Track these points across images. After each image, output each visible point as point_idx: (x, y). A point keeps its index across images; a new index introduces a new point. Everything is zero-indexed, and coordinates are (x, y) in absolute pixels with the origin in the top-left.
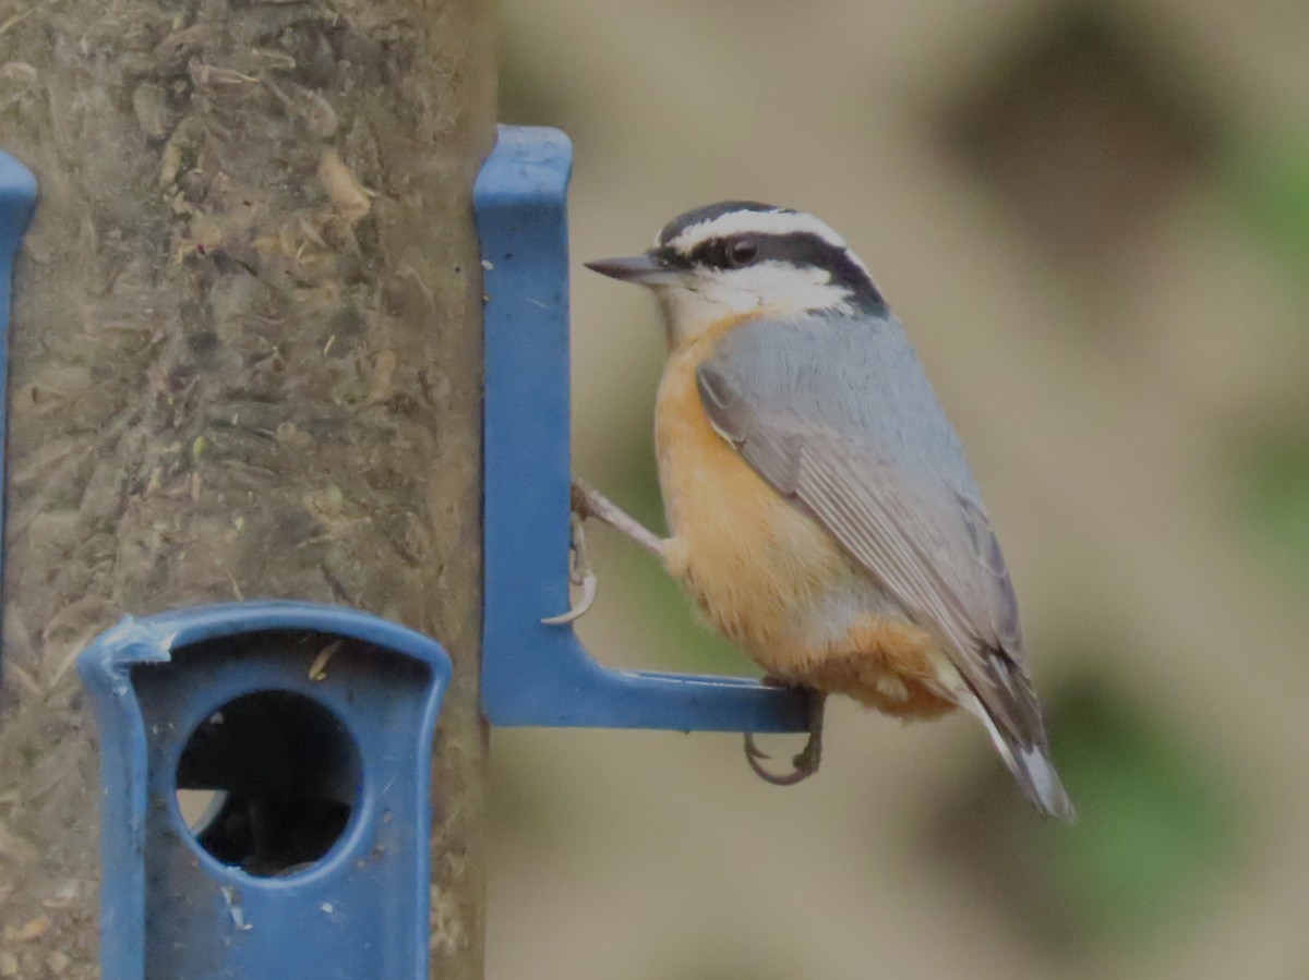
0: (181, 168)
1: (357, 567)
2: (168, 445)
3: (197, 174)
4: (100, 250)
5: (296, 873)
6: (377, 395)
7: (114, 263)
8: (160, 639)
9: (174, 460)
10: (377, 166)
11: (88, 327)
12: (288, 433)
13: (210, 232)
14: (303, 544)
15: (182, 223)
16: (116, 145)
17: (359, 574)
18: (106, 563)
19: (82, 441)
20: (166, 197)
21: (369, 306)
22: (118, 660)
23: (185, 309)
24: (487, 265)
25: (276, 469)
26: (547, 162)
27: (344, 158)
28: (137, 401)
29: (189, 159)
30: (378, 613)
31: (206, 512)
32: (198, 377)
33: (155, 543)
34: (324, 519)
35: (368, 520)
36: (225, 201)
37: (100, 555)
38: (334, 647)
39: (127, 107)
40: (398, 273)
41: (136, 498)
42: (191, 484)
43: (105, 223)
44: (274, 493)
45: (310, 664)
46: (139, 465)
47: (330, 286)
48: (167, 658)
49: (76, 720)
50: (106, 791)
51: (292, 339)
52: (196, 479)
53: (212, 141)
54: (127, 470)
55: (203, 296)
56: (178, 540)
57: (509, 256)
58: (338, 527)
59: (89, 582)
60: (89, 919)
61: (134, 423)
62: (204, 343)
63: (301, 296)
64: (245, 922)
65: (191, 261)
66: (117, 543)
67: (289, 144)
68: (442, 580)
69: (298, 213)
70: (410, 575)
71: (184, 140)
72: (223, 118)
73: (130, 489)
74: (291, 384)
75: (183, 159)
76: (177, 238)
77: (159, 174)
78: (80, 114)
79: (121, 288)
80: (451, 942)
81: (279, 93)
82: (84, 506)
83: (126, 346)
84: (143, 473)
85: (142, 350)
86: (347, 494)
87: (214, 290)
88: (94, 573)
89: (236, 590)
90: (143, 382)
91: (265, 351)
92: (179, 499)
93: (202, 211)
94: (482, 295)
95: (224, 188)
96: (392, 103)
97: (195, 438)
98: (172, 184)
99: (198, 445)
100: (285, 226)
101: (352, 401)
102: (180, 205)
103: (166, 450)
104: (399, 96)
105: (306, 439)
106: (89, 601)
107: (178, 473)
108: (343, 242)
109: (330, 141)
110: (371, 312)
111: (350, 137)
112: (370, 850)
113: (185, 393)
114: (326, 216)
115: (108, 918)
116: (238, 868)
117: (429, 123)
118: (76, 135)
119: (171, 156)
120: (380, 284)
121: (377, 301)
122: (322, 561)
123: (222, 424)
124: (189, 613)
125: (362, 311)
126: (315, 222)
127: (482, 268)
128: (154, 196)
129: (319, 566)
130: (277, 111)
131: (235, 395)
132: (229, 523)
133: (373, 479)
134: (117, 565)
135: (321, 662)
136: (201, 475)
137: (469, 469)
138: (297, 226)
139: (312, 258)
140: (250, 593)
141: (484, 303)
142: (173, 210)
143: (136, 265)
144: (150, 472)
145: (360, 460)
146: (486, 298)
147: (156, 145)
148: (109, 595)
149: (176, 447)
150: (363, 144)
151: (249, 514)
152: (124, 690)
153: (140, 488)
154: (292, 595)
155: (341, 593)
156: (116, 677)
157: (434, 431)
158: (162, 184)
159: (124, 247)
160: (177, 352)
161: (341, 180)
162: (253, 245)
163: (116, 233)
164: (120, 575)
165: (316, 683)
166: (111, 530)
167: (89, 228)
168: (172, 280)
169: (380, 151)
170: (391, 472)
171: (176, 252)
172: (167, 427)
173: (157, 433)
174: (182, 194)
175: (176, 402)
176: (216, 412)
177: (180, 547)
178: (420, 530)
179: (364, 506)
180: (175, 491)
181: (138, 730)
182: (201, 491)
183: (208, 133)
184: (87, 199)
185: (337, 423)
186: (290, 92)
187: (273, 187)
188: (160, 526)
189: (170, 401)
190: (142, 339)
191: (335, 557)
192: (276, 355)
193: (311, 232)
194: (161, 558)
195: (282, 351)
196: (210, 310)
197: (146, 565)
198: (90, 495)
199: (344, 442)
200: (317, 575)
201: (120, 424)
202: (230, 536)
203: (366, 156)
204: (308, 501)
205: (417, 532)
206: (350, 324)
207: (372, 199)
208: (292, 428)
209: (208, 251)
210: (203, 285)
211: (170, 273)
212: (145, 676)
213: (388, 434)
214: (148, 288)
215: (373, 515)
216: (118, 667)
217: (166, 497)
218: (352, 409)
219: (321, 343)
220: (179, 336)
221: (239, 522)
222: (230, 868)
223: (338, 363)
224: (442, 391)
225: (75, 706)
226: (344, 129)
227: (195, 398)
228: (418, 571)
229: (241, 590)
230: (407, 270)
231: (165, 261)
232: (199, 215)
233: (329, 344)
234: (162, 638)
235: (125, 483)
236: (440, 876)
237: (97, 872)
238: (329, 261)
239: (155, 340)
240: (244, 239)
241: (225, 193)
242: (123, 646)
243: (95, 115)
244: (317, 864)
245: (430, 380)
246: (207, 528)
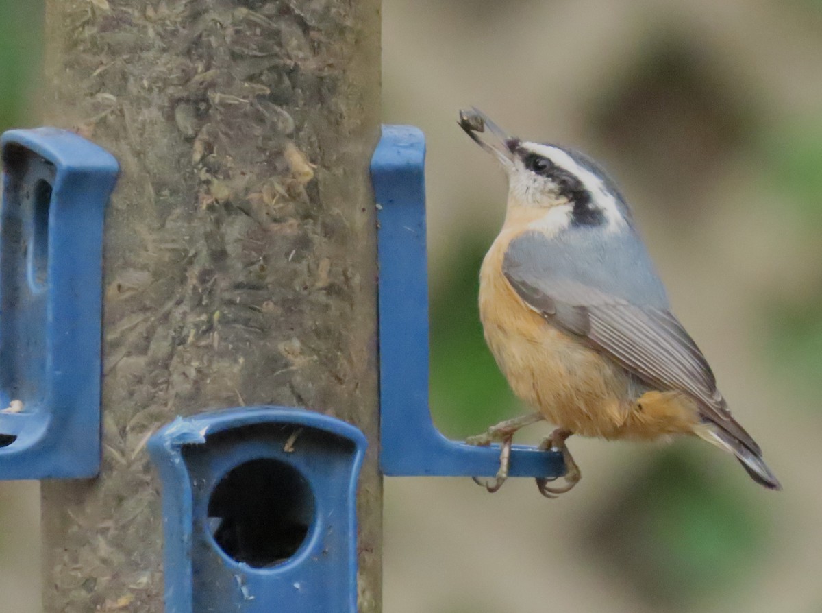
0: (204, 154)
1: (310, 385)
2: (199, 315)
3: (214, 157)
4: (156, 202)
5: (277, 565)
6: (320, 284)
7: (164, 211)
8: (199, 429)
9: (203, 326)
10: (318, 150)
11: (150, 247)
12: (269, 307)
13: (221, 191)
14: (279, 372)
15: (205, 186)
16: (166, 140)
17: (310, 389)
18: (164, 386)
19: (149, 314)
20: (195, 171)
21: (315, 233)
22: (174, 443)
23: (208, 236)
24: (379, 206)
25: (262, 329)
26: (412, 146)
27: (299, 146)
28: (180, 290)
29: (209, 148)
30: (322, 410)
31: (222, 355)
32: (216, 276)
33: (192, 373)
34: (290, 357)
35: (316, 357)
36: (231, 173)
37: (160, 381)
38: (300, 430)
39: (171, 118)
40: (331, 212)
41: (180, 348)
42: (213, 339)
43: (159, 186)
44: (262, 343)
45: (285, 442)
46: (182, 328)
47: (292, 221)
48: (204, 441)
49: (147, 478)
50: (166, 520)
51: (271, 253)
52: (216, 335)
53: (222, 136)
54: (175, 331)
55: (218, 228)
56: (206, 371)
57: (391, 201)
58: (299, 362)
59: (152, 398)
60: (157, 595)
61: (179, 303)
62: (219, 256)
63: (275, 227)
64: (250, 595)
65: (211, 208)
66: (170, 375)
67: (266, 138)
68: (357, 392)
69: (272, 179)
70: (339, 389)
71: (206, 137)
72: (229, 125)
73: (177, 341)
74: (269, 279)
75: (205, 149)
76: (202, 195)
77: (192, 157)
78: (144, 124)
79: (169, 225)
80: (366, 604)
81: (261, 109)
82: (150, 353)
83: (174, 258)
84: (185, 332)
85: (183, 261)
86: (303, 342)
87: (224, 225)
88: (156, 392)
89: (241, 400)
90: (183, 280)
91: (255, 260)
92: (206, 347)
93: (216, 177)
94: (376, 225)
95: (229, 165)
96: (325, 113)
97: (216, 311)
98: (199, 163)
99: (217, 315)
100: (265, 186)
101: (306, 288)
102: (204, 175)
103: (198, 319)
104: (330, 112)
105: (279, 311)
106: (154, 409)
107: (205, 332)
108: (299, 195)
109: (290, 136)
110: (316, 236)
111: (302, 133)
112: (321, 551)
113: (208, 285)
114: (289, 180)
115: (170, 593)
116: (245, 563)
117: (348, 124)
118: (141, 135)
119: (198, 147)
120: (320, 219)
121: (319, 230)
122: (290, 382)
123: (230, 303)
124: (213, 415)
125: (311, 235)
126: (283, 184)
127: (376, 209)
128: (188, 170)
129: (288, 385)
130: (261, 120)
131: (238, 286)
132: (236, 361)
133: (317, 333)
134: (170, 387)
135: (291, 441)
136: (219, 333)
137: (371, 326)
138: (272, 185)
139: (281, 205)
140: (249, 402)
141: (377, 228)
142: (200, 178)
143: (178, 211)
144: (189, 332)
145: (310, 323)
146: (378, 226)
147: (189, 140)
148: (166, 405)
149: (204, 317)
150: (309, 138)
151: (245, 355)
152: (178, 460)
153: (183, 342)
154: (273, 402)
155: (300, 399)
156: (173, 453)
157: (352, 305)
158: (193, 163)
159: (171, 200)
160: (203, 261)
161: (297, 159)
162: (247, 198)
163: (166, 192)
164: (172, 392)
165: (288, 454)
166: (166, 366)
167: (150, 189)
168: (200, 219)
169: (319, 142)
170: (329, 331)
171: (202, 203)
172: (198, 305)
173: (192, 309)
174: (205, 169)
175: (204, 290)
176: (227, 296)
177: (207, 376)
178: (345, 362)
179: (314, 350)
180: (203, 343)
181: (187, 484)
182: (219, 343)
183: (219, 132)
184: (148, 172)
185: (297, 301)
186: (266, 108)
187: (258, 164)
188: (195, 364)
189: (200, 290)
190: (183, 254)
191: (297, 379)
192: (262, 262)
193: (281, 190)
194: (196, 382)
195: (265, 258)
196: (222, 237)
197: (186, 387)
198: (153, 346)
199: (301, 312)
200: (286, 390)
201: (169, 305)
202: (236, 369)
203: (311, 144)
204: (282, 347)
205: (342, 362)
206: (303, 243)
207: (314, 169)
208: (271, 305)
209: (220, 201)
210: (218, 222)
211: (200, 216)
212: (190, 451)
213: (327, 307)
214: (186, 225)
215: (318, 355)
216: (174, 447)
217: (198, 347)
218: (305, 293)
219: (287, 254)
220: (204, 253)
221: (241, 360)
222: (240, 564)
223: (298, 266)
224: (357, 280)
225: (147, 469)
226: (298, 129)
227: (214, 287)
228: (344, 387)
229: (244, 400)
230: (336, 211)
231: (196, 208)
232: (215, 181)
233: (292, 255)
234: (200, 429)
235: (173, 338)
236: (360, 566)
237: (161, 568)
238: (291, 206)
239: (191, 254)
240: (242, 195)
241: (230, 168)
242: (177, 435)
243: (152, 123)
244: (290, 560)
245: (349, 274)
246: (222, 365)
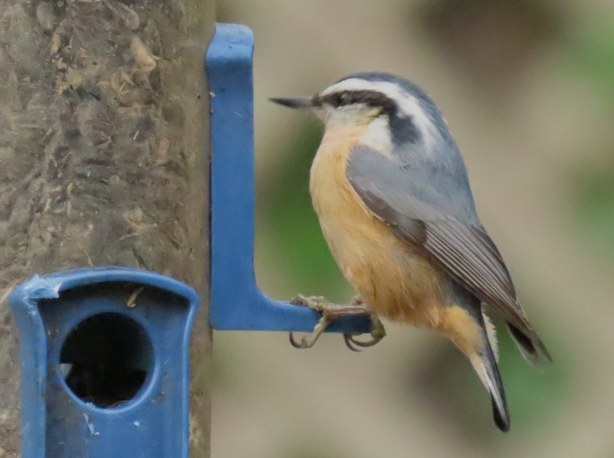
0: (61, 46)
1: (150, 249)
2: (55, 186)
3: (69, 49)
4: (19, 88)
5: (120, 406)
6: (160, 161)
7: (25, 95)
8: (53, 286)
9: (58, 195)
10: (160, 45)
11: (13, 126)
12: (116, 180)
13: (75, 78)
14: (123, 238)
15: (62, 74)
16: (28, 34)
17: (151, 252)
18: (24, 248)
19: (11, 185)
20: (53, 60)
21: (156, 116)
22: (32, 297)
23: (63, 118)
24: (213, 94)
25: (110, 200)
26: (241, 42)
27: (143, 40)
28: (38, 165)
29: (65, 41)
30: (161, 273)
31: (74, 222)
32: (70, 153)
33: (48, 237)
34: (134, 225)
35: (155, 225)
36: (84, 63)
37: (20, 244)
38: (141, 289)
39: (33, 15)
40: (170, 99)
41: (38, 215)
42: (66, 208)
43: (22, 73)
44: (108, 211)
45: (128, 299)
46: (39, 198)
47: (137, 106)
48: (57, 296)
49: (8, 328)
50: (24, 364)
51: (117, 133)
52: (69, 204)
53: (76, 31)
54: (34, 200)
55: (72, 111)
56: (59, 235)
57: (223, 90)
58: (141, 229)
59: (12, 259)
60: (15, 430)
61: (38, 175)
62: (73, 135)
63: (121, 111)
64: (96, 431)
65: (66, 93)
66: (29, 238)
67: (116, 33)
68: (192, 255)
69: (120, 68)
70: (177, 253)
71: (62, 31)
72: (84, 21)
73: (35, 210)
74: (116, 156)
75: (62, 42)
76: (59, 82)
77: (50, 49)
78: (9, 18)
79: (30, 107)
80: (196, 441)
81: (110, 7)
82: (12, 218)
83: (33, 137)
84: (42, 201)
85: (40, 140)
86: (144, 212)
87: (78, 108)
88: (16, 253)
89: (90, 261)
90: (41, 156)
91: (104, 139)
92: (61, 215)
93: (73, 68)
94: (210, 110)
95: (83, 56)
96: (167, 12)
97: (69, 183)
98: (56, 54)
99: (70, 187)
100: (114, 75)
101: (147, 164)
102: (61, 64)
103: (53, 190)
104: (170, 9)
105: (125, 184)
106: (14, 268)
107: (59, 201)
108: (143, 83)
109: (136, 32)
110: (156, 119)
111: (146, 29)
112: (158, 394)
113: (64, 160)
114: (134, 70)
115: (26, 428)
116: (91, 404)
117: (187, 22)
118: (7, 28)
119: (56, 40)
120: (161, 104)
121: (160, 113)
122: (133, 245)
123: (82, 176)
124: (65, 274)
125: (153, 119)
126: (129, 73)
127: (210, 96)
128: (47, 60)
129: (131, 249)
130: (110, 16)
131: (90, 162)
132: (86, 228)
133: (157, 204)
134: (29, 248)
135: (133, 298)
136: (71, 202)
137: (204, 200)
138: (120, 75)
139: (127, 91)
140: (97, 263)
141: (211, 114)
142: (56, 67)
143: (37, 96)
144: (46, 201)
145: (151, 195)
146: (212, 111)
147: (48, 34)
148: (25, 264)
149: (59, 189)
150: (153, 33)
151: (96, 222)
152: (35, 313)
153: (40, 210)
154: (118, 264)
155: (142, 262)
156: (30, 306)
157: (187, 179)
158: (51, 54)
159: (32, 86)
160: (59, 139)
161: (142, 52)
162: (98, 85)
163: (27, 79)
164: (30, 254)
165: (130, 309)
166: (26, 231)
167: (14, 77)
168: (57, 102)
169: (161, 37)
170: (167, 201)
171: (59, 89)
172: (54, 178)
173: (49, 181)
174: (61, 59)
175: (58, 165)
176: (79, 170)
177: (61, 240)
178: (181, 230)
179: (154, 218)
180: (58, 211)
181: (42, 334)
182: (72, 210)
183: (75, 28)
184: (13, 62)
185: (140, 176)
186: (117, 7)
187: (108, 55)
188: (51, 229)
189: (56, 165)
190: (41, 133)
191: (139, 244)
192: (109, 141)
193: (127, 78)
194: (51, 245)
195: (113, 138)
196: (76, 118)
197: (43, 249)
198: (14, 213)
199: (144, 185)
200: (130, 253)
201: (29, 177)
202: (86, 234)
203: (154, 39)
204: (126, 215)
205: (179, 232)
206: (147, 125)
207: (157, 61)
208: (118, 179)
209: (75, 88)
210: (72, 106)
211: (56, 99)
212: (45, 305)
213: (165, 181)
214: (45, 107)
215: (158, 222)
216: (31, 300)
217: (53, 214)
218: (148, 168)
219: (132, 135)
220: (60, 132)
221: (91, 227)
222: (88, 404)
223: (141, 145)
224: (192, 158)
225: (7, 320)
226: (143, 25)
227: (68, 163)
228: (180, 251)
229: (92, 261)
230: (174, 97)
231: (53, 93)
232: (70, 70)
233: (136, 135)
234: (54, 287)
235: (32, 207)
236: (193, 407)
237: (19, 407)
238: (136, 93)
239: (48, 133)
240: (93, 82)
241: (83, 58)
242: (35, 290)
243: (16, 19)
244: (131, 402)
245: (186, 153)
246: (74, 230)
